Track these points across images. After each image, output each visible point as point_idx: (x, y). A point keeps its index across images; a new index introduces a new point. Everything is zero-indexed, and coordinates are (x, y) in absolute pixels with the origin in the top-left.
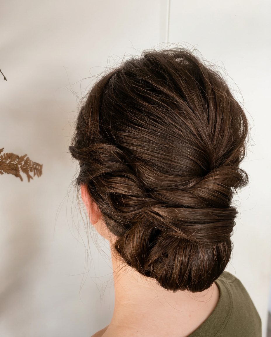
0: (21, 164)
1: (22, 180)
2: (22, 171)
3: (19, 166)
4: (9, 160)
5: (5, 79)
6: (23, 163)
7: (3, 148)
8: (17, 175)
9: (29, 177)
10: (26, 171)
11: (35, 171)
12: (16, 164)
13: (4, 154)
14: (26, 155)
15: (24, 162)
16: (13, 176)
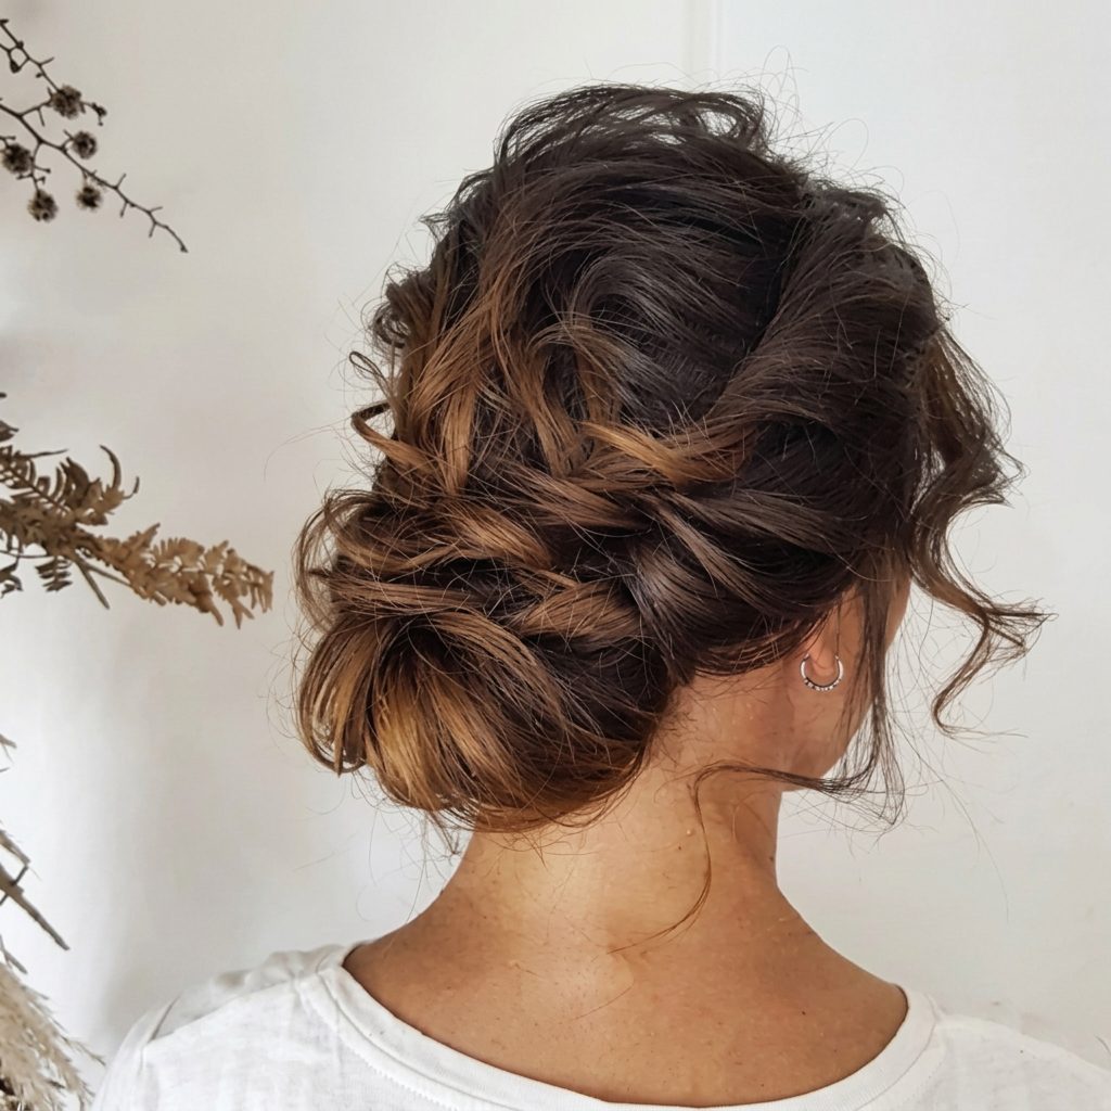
0: (211, 572)
1: (220, 620)
2: (220, 594)
3: (210, 578)
4: (177, 559)
5: (183, 249)
6: (220, 570)
7: (158, 525)
8: (204, 608)
9: (238, 611)
10: (229, 593)
11: (256, 590)
12: (200, 572)
13: (163, 543)
14: (225, 544)
15: (225, 564)
16: (194, 610)
